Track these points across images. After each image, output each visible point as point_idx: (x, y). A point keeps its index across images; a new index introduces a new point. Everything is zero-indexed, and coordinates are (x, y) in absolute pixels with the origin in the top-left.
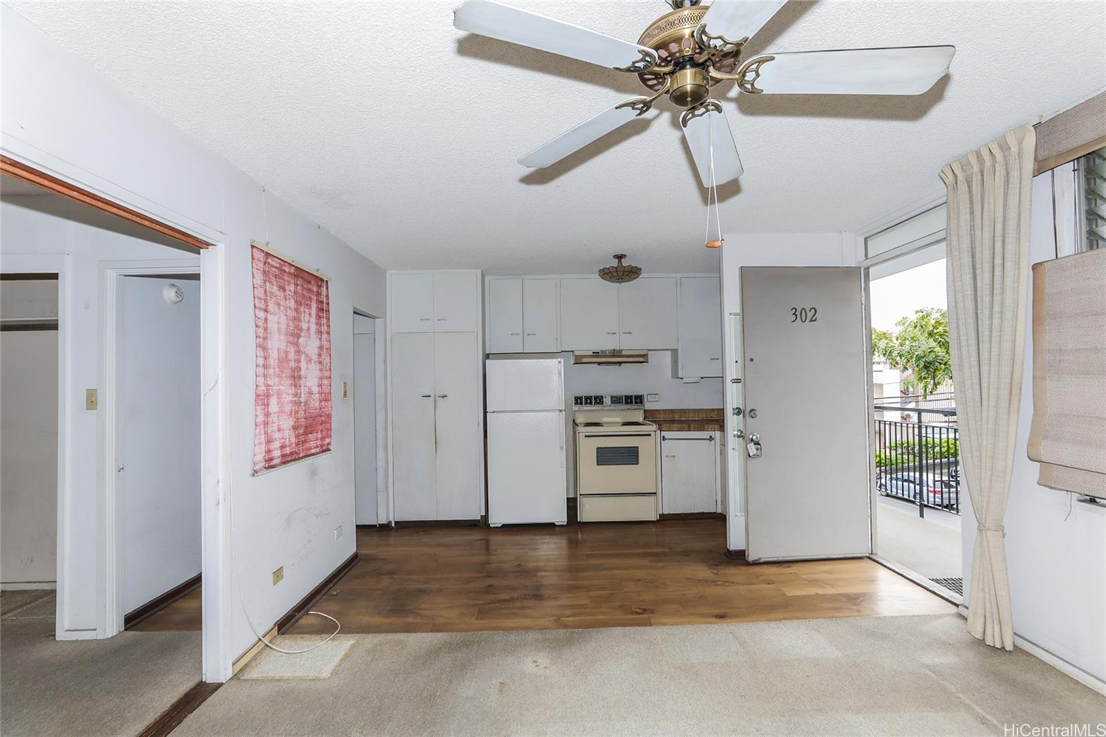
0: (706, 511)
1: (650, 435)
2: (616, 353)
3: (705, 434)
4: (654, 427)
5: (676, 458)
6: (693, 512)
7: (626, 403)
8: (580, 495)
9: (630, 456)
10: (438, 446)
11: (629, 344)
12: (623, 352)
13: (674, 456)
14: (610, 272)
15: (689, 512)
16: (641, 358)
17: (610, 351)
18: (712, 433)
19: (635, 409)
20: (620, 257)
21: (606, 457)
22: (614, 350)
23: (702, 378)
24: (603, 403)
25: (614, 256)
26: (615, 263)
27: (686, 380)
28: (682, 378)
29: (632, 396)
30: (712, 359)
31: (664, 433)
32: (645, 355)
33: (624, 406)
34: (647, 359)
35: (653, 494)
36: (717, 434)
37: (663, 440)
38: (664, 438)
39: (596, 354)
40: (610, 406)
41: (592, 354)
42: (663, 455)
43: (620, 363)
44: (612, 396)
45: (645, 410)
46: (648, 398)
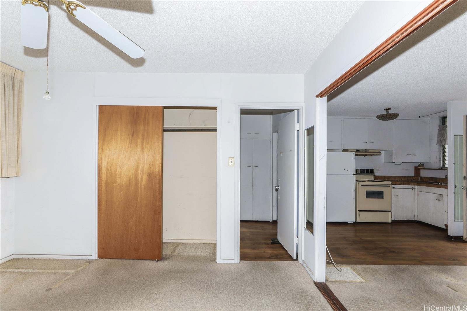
0: (410, 219)
1: (389, 186)
2: (366, 151)
3: (410, 187)
4: (390, 183)
5: (398, 196)
6: (404, 219)
7: (367, 172)
8: (358, 211)
9: (379, 195)
11: (372, 147)
12: (370, 150)
13: (397, 196)
14: (383, 116)
15: (403, 219)
16: (377, 153)
17: (364, 150)
18: (413, 186)
19: (371, 175)
20: (387, 110)
21: (370, 195)
22: (366, 150)
23: (403, 163)
25: (384, 109)
26: (385, 112)
27: (395, 164)
28: (394, 163)
29: (369, 169)
30: (408, 155)
31: (393, 186)
32: (380, 152)
33: (366, 174)
34: (380, 154)
35: (390, 211)
36: (416, 187)
37: (393, 189)
38: (393, 188)
39: (358, 151)
40: (360, 173)
41: (356, 151)
42: (393, 195)
43: (367, 155)
44: (360, 169)
45: (374, 176)
46: (375, 170)
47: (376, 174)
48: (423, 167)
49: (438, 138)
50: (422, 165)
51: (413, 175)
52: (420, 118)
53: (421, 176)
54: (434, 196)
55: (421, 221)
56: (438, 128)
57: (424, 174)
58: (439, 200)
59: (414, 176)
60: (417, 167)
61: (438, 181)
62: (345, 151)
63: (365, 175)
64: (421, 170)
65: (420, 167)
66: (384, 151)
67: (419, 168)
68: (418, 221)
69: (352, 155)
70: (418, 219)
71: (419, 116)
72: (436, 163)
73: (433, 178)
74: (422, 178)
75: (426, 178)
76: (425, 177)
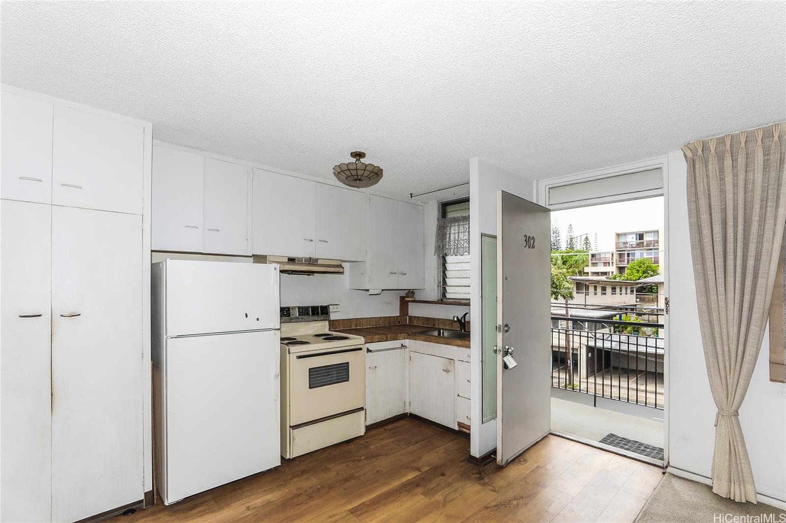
0: (398, 414)
1: (361, 349)
2: (311, 261)
3: (397, 343)
4: (363, 340)
5: (377, 369)
6: (388, 417)
7: (313, 314)
8: (290, 426)
9: (340, 374)
10: (55, 401)
11: (325, 253)
12: (319, 260)
13: (375, 367)
14: (349, 170)
15: (385, 419)
16: (336, 269)
17: (306, 259)
18: (402, 342)
19: (321, 320)
20: (359, 155)
21: (318, 377)
22: (310, 258)
23: (383, 290)
24: (290, 316)
25: (351, 154)
27: (370, 292)
28: (368, 290)
29: (318, 307)
30: (391, 273)
31: (368, 345)
32: (341, 266)
33: (311, 318)
34: (341, 270)
35: (362, 409)
36: (407, 342)
37: (367, 352)
38: (369, 351)
39: (291, 260)
40: (298, 318)
41: (287, 261)
42: (367, 368)
43: (313, 272)
44: (299, 308)
45: (330, 321)
46: (331, 309)
47: (333, 317)
48: (413, 297)
49: (437, 241)
50: (411, 293)
51: (397, 313)
52: (411, 197)
53: (409, 315)
54: (440, 363)
55: (416, 415)
56: (436, 222)
57: (415, 311)
58: (447, 371)
59: (399, 315)
60: (405, 297)
61: (437, 325)
62: (260, 259)
63: (309, 321)
64: (409, 303)
65: (408, 297)
66: (348, 264)
67: (406, 299)
68: (411, 414)
69: (271, 271)
70: (411, 410)
71: (411, 194)
72: (434, 289)
73: (428, 319)
74: (410, 317)
75: (418, 318)
76: (415, 317)
